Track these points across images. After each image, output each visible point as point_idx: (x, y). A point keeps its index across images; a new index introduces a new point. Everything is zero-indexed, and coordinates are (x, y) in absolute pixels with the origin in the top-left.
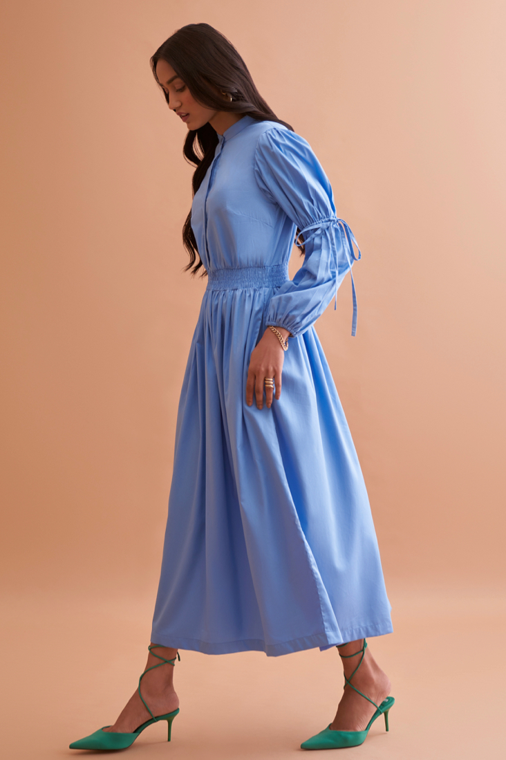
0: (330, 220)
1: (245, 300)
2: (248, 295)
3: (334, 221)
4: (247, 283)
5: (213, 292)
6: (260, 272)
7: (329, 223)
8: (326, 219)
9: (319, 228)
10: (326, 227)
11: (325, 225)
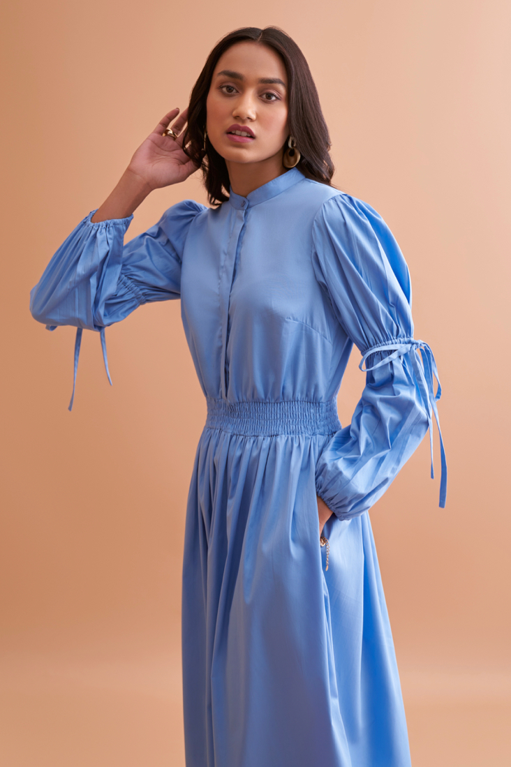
0: (409, 342)
1: (291, 453)
2: (296, 445)
3: (417, 344)
4: (292, 427)
5: (231, 437)
6: (312, 411)
7: (409, 346)
8: (406, 339)
9: (395, 350)
10: (404, 351)
11: (403, 348)
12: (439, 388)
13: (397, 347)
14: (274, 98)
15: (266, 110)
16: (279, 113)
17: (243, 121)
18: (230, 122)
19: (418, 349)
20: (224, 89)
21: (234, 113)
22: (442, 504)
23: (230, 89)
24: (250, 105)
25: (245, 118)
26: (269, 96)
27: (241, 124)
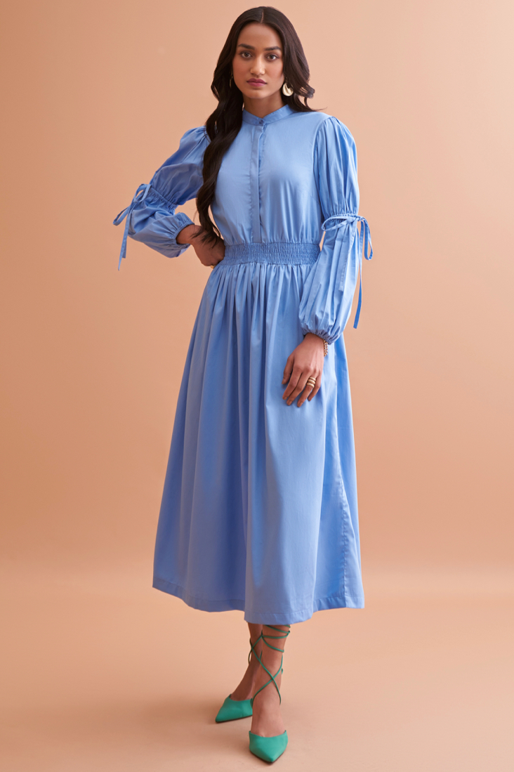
0: (355, 216)
3: (359, 218)
8: (353, 214)
9: (345, 220)
10: (351, 221)
11: (350, 219)
12: (372, 252)
13: (347, 217)
14: (275, 58)
15: (271, 66)
16: (278, 66)
17: (258, 76)
18: (249, 77)
19: (360, 222)
20: (243, 55)
21: (251, 71)
22: (355, 326)
23: (246, 55)
24: (261, 65)
25: (258, 74)
26: (272, 57)
27: (256, 78)
